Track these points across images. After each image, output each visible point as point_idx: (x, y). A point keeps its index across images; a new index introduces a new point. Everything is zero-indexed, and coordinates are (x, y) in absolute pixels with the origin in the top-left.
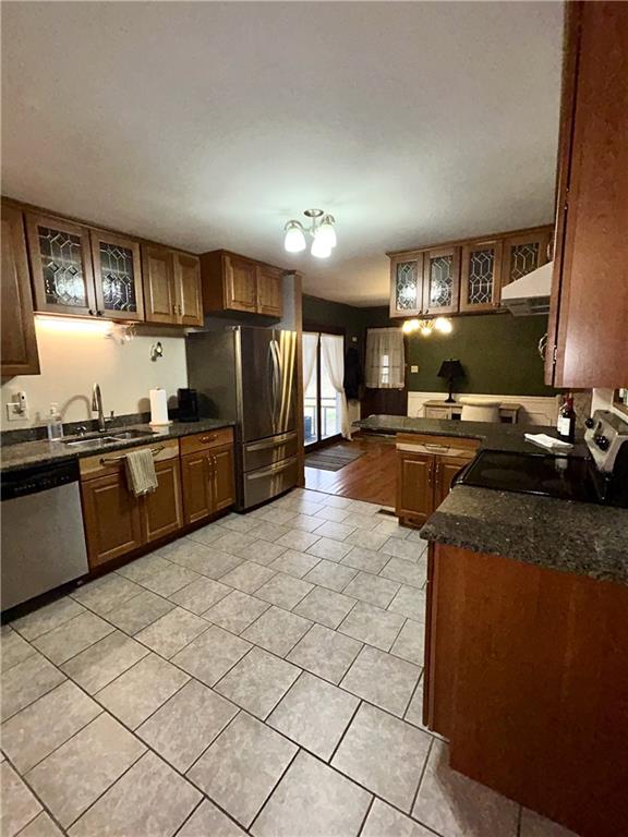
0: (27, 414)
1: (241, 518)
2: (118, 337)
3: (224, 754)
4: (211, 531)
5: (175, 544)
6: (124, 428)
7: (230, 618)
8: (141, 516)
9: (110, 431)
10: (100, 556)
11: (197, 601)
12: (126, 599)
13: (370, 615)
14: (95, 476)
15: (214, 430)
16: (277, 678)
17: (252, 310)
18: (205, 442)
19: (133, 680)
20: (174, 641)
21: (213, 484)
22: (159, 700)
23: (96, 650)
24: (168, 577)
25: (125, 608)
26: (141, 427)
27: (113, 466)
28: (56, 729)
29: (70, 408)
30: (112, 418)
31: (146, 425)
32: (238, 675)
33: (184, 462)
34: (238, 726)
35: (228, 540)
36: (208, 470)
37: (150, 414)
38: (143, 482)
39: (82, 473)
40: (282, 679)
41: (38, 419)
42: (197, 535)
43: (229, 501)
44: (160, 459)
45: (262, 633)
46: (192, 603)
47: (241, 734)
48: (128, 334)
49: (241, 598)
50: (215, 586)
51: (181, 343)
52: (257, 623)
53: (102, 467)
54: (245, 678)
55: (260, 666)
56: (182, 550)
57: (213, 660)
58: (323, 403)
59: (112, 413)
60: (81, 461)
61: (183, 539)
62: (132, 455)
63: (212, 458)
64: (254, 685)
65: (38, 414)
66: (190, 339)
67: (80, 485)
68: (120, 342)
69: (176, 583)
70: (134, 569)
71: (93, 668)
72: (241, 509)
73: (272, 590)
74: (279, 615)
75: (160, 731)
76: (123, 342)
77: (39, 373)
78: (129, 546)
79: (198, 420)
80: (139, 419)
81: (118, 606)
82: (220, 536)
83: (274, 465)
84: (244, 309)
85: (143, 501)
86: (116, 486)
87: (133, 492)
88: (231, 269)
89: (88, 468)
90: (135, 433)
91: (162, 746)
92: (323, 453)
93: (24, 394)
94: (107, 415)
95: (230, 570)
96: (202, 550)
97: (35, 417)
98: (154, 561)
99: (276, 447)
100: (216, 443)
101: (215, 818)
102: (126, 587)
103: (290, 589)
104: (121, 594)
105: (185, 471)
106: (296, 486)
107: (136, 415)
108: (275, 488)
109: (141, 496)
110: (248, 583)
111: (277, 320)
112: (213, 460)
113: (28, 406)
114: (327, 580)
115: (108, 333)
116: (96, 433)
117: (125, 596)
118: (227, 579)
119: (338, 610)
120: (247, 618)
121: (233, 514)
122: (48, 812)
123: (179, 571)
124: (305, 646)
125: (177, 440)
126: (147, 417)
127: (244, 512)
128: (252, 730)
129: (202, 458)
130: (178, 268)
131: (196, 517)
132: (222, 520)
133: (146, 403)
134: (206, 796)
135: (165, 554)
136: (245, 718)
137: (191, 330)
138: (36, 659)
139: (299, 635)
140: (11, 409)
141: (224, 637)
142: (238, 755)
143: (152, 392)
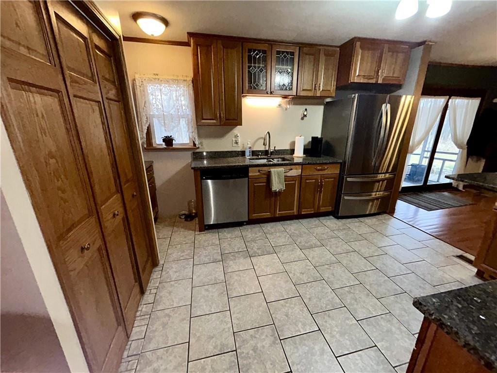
0: (239, 144)
1: (335, 221)
2: (284, 106)
3: (254, 339)
4: (314, 222)
5: (292, 222)
6: (279, 156)
7: (296, 273)
8: (275, 202)
9: (272, 157)
10: (254, 215)
11: (285, 255)
12: (257, 239)
13: (394, 329)
14: (255, 178)
15: (326, 164)
16: (301, 322)
17: (373, 81)
18: (319, 170)
19: (240, 276)
20: (265, 269)
21: (320, 195)
22: (244, 292)
23: (235, 254)
24: (279, 236)
25: (255, 243)
26: (287, 157)
27: (264, 174)
28: (208, 278)
29: (257, 144)
30: (275, 150)
31: (290, 156)
32: (282, 305)
33: (303, 180)
34: (267, 330)
35: (320, 230)
36: (318, 187)
37: (294, 150)
38: (277, 185)
39: (250, 174)
40: (304, 325)
41: (243, 147)
42: (304, 222)
43: (330, 209)
44: (289, 175)
45: (308, 292)
46: (283, 255)
47: (267, 336)
48: (289, 104)
49: (307, 265)
50: (299, 252)
51: (321, 108)
52: (309, 285)
53: (259, 174)
54: (284, 310)
55: (296, 309)
56: (293, 226)
57: (275, 290)
58: (436, 155)
59: (275, 147)
60: (250, 169)
61: (297, 221)
62: (273, 170)
63: (321, 180)
64: (287, 316)
65: (243, 144)
66: (327, 105)
67: (248, 181)
68: (285, 109)
69: (281, 241)
70: (268, 227)
71: (231, 262)
72: (336, 215)
73: (328, 271)
74: (324, 288)
75: (237, 306)
76: (286, 109)
77: (241, 125)
78: (267, 215)
79: (320, 157)
80: (289, 152)
81: (254, 240)
82: (317, 226)
83: (374, 193)
84: (366, 81)
85: (277, 195)
86: (265, 184)
87: (271, 189)
88: (360, 51)
89: (253, 173)
90: (284, 159)
91: (234, 313)
92: (424, 195)
93: (239, 135)
94: (272, 149)
95: (311, 247)
96: (303, 230)
97: (242, 146)
98: (279, 226)
99: (378, 181)
100: (325, 172)
101: (233, 364)
102: (260, 233)
103: (340, 276)
104: (256, 236)
105: (303, 185)
106: (385, 213)
107: (288, 150)
108: (371, 208)
109: (276, 192)
110: (317, 259)
111: (399, 86)
112: (321, 182)
113: (240, 140)
114: (371, 284)
115: (278, 104)
116: (266, 157)
117: (258, 237)
118: (306, 252)
119: (368, 309)
120: (305, 278)
121: (332, 217)
122: (191, 306)
123: (286, 236)
124: (329, 316)
125: (301, 166)
126: (292, 151)
127: (338, 218)
128: (272, 338)
129: (316, 179)
130: (322, 59)
131: (305, 211)
132: (323, 218)
133: (293, 143)
134: (236, 350)
135: (284, 225)
136: (273, 330)
137: (328, 100)
138: (217, 247)
139: (329, 307)
140: (234, 141)
141: (287, 281)
142: (259, 345)
143: (297, 137)
